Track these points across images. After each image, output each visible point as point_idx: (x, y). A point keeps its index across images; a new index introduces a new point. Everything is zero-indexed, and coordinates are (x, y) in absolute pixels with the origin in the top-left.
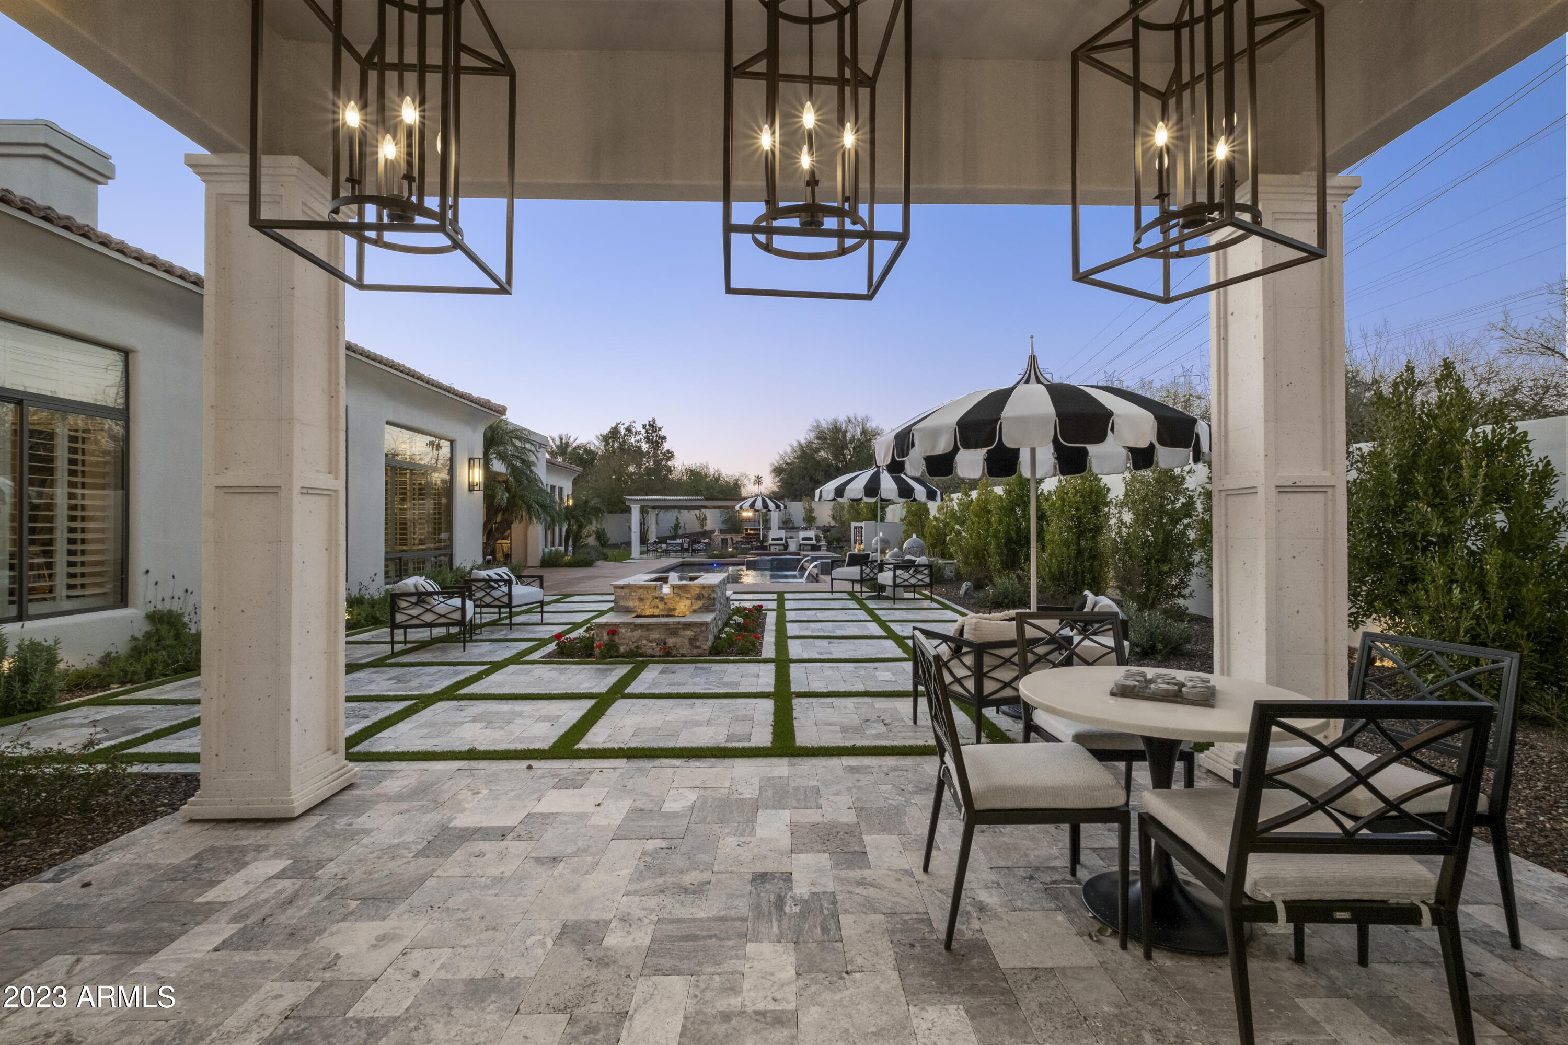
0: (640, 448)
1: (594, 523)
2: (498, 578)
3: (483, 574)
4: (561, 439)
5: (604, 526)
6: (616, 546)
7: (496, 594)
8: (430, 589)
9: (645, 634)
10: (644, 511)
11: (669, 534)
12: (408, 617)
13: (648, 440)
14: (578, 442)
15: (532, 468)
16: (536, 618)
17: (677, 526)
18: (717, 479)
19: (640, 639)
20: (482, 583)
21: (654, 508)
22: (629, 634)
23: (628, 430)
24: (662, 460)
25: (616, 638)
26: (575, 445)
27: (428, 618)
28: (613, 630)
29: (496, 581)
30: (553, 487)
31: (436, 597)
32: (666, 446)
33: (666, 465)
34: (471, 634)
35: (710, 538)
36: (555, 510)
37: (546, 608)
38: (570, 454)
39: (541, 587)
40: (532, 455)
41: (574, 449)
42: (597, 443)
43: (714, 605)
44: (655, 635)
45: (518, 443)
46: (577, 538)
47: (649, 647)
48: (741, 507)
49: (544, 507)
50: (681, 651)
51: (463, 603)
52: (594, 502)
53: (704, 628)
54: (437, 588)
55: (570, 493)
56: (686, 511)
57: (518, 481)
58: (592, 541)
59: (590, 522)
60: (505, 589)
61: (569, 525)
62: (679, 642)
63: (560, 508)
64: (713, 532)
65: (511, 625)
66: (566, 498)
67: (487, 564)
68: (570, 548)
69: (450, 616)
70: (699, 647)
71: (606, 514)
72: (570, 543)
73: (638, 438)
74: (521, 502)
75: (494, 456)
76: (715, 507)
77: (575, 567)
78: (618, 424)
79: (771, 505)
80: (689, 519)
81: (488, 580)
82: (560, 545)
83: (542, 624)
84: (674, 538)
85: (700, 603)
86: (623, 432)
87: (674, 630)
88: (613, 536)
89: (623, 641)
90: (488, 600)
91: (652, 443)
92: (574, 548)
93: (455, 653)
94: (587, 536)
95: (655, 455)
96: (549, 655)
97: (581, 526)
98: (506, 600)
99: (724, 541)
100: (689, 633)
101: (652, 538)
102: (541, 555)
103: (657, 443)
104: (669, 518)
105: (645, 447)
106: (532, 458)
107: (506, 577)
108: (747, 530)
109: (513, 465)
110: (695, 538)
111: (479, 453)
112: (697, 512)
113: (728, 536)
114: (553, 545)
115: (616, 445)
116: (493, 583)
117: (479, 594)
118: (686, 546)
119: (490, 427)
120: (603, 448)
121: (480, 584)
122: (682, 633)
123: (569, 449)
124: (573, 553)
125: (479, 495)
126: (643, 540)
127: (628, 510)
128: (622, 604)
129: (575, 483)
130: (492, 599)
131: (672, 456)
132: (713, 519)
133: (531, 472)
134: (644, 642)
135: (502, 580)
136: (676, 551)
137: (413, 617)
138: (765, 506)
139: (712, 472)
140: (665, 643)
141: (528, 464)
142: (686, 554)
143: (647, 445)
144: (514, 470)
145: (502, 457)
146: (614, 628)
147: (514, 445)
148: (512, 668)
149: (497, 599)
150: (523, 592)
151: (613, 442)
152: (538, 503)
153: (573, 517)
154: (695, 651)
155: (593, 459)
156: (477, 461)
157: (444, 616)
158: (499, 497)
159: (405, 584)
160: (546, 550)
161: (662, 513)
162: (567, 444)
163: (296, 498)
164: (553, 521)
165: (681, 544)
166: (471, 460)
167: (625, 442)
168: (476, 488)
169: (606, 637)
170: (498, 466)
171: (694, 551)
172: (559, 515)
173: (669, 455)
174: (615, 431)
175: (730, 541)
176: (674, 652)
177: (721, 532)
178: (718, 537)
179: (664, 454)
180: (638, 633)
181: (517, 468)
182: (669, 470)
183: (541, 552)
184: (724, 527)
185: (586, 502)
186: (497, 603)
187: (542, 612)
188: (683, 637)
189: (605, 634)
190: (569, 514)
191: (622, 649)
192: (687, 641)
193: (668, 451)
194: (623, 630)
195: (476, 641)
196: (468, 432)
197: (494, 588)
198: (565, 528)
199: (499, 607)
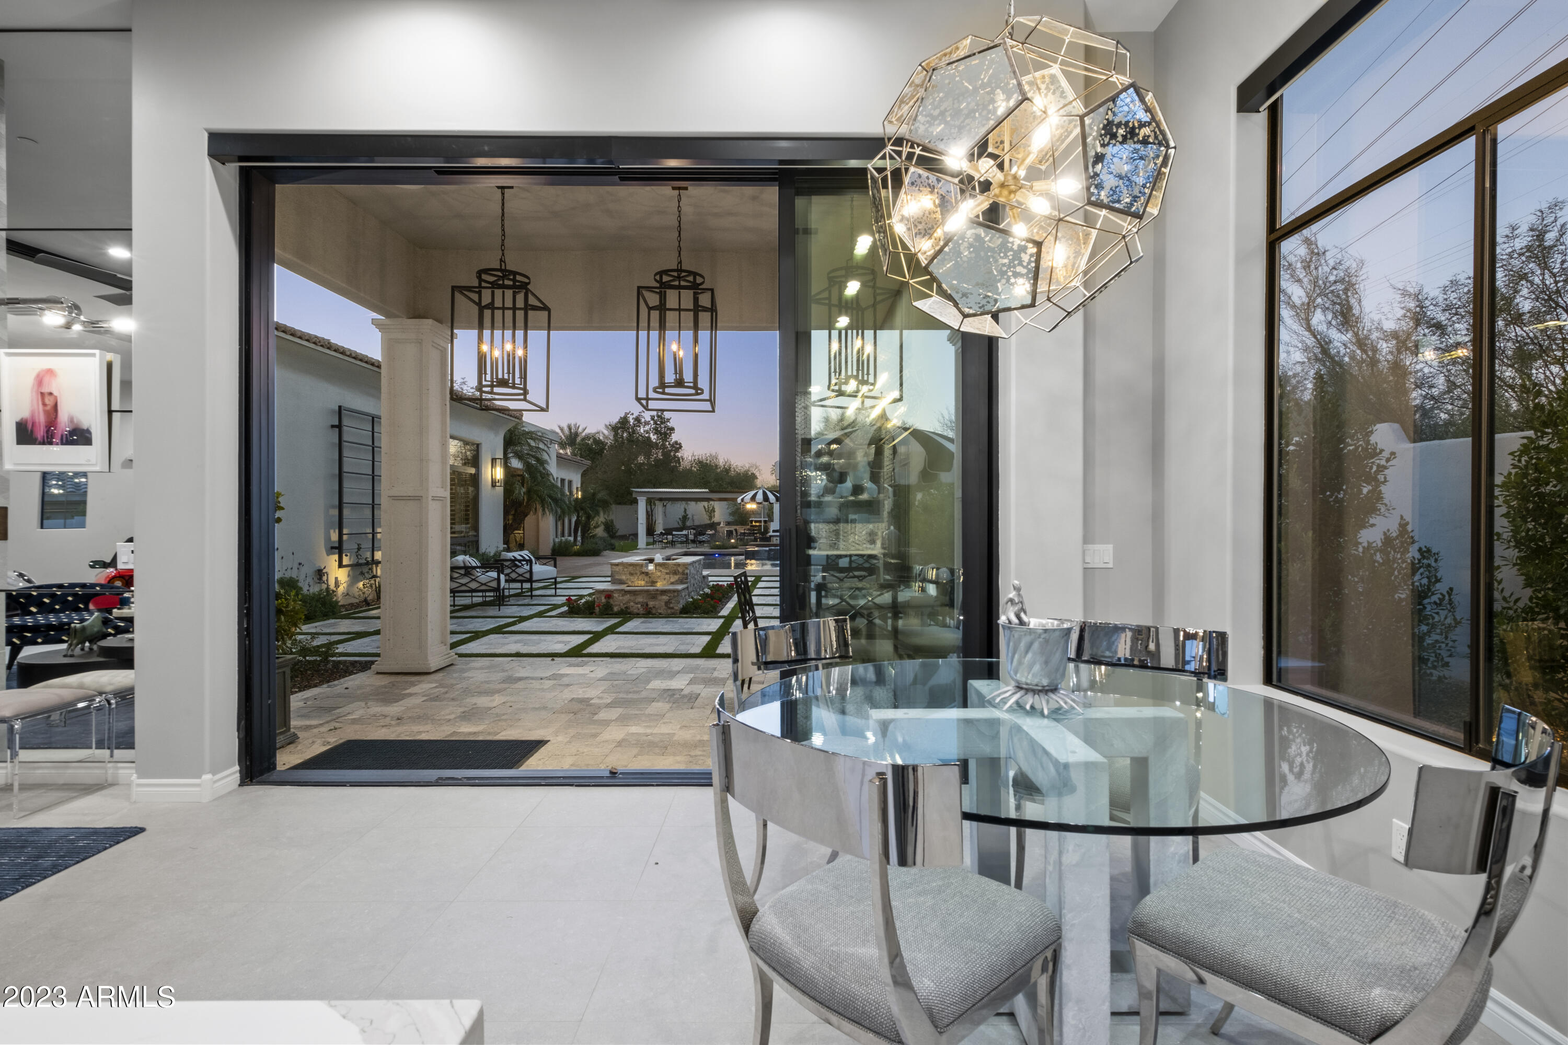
0: (649, 438)
1: (602, 514)
2: (521, 558)
3: (510, 555)
4: (570, 428)
5: (612, 517)
6: (624, 537)
7: (520, 571)
8: (474, 564)
9: (632, 598)
10: (650, 502)
11: (676, 526)
12: (459, 585)
13: (657, 431)
14: (587, 431)
15: (545, 465)
16: (552, 592)
17: (685, 518)
18: (727, 470)
19: (628, 602)
20: (509, 563)
21: (661, 500)
22: (621, 598)
23: (638, 420)
24: (671, 451)
25: (611, 601)
26: (584, 434)
27: (474, 585)
28: (608, 595)
29: (520, 561)
30: (563, 480)
31: (478, 570)
32: (674, 437)
33: (675, 456)
34: (503, 601)
35: (715, 530)
36: (565, 502)
37: (558, 586)
38: (579, 444)
39: (555, 566)
40: (545, 454)
41: (583, 439)
42: (606, 432)
43: (687, 579)
44: (640, 599)
45: (533, 443)
46: (586, 528)
47: (636, 608)
48: (742, 500)
49: (556, 501)
50: (659, 611)
51: (499, 576)
52: (602, 495)
53: (676, 594)
54: (479, 564)
55: (579, 486)
56: (693, 503)
57: (533, 477)
58: (600, 532)
59: (598, 514)
60: (528, 568)
61: (578, 517)
62: (658, 604)
63: (570, 501)
64: (719, 524)
65: (532, 596)
66: (575, 491)
67: (508, 550)
68: (579, 538)
69: (489, 584)
70: (672, 608)
71: (614, 507)
72: (579, 534)
73: (647, 428)
74: (535, 496)
75: (511, 455)
76: (721, 500)
77: (583, 556)
78: (627, 414)
79: (772, 498)
80: (697, 511)
81: (514, 560)
82: (570, 535)
83: (555, 595)
84: (681, 529)
85: (677, 577)
86: (632, 422)
87: (655, 595)
88: (622, 528)
89: (616, 603)
90: (514, 576)
91: (661, 434)
92: (582, 539)
93: (492, 611)
94: (595, 527)
95: (664, 446)
96: (562, 613)
97: (589, 518)
98: (527, 575)
99: (730, 533)
100: (665, 598)
101: (659, 529)
102: (551, 544)
103: (665, 434)
104: (677, 510)
105: (653, 437)
106: (545, 457)
107: (527, 558)
108: (751, 522)
109: (528, 462)
110: (700, 530)
111: (500, 455)
112: (706, 504)
113: (732, 528)
114: (563, 535)
115: (625, 435)
116: (517, 563)
117: (507, 571)
118: (691, 537)
119: (509, 430)
120: (612, 437)
121: (507, 563)
122: (660, 597)
123: (578, 440)
124: (582, 543)
125: (500, 490)
126: (650, 531)
127: (635, 502)
128: (617, 577)
129: (584, 475)
130: (517, 575)
131: (681, 447)
132: (720, 512)
133: (544, 469)
134: (632, 604)
135: (524, 560)
136: (682, 542)
137: (463, 585)
138: (766, 498)
139: (721, 462)
140: (647, 605)
141: (541, 462)
142: (690, 546)
143: (655, 437)
144: (528, 466)
145: (520, 456)
146: (609, 593)
147: (529, 445)
148: (535, 620)
149: (520, 575)
150: (541, 570)
151: (623, 432)
152: (550, 497)
153: (582, 509)
154: (669, 611)
155: (602, 450)
156: (498, 461)
157: (485, 584)
158: (517, 492)
159: (457, 560)
160: (557, 540)
161: (669, 505)
162: (576, 434)
163: (431, 502)
164: (563, 512)
165: (686, 536)
166: (494, 460)
167: (634, 432)
168: (497, 484)
169: (604, 600)
170: (516, 464)
171: (700, 542)
172: (569, 508)
173: (678, 446)
174: (624, 421)
175: (734, 533)
176: (654, 611)
177: (728, 524)
178: (724, 529)
179: (672, 446)
180: (627, 597)
181: (532, 465)
182: (678, 460)
183: (552, 541)
184: (731, 519)
185: (594, 494)
186: (521, 578)
187: (556, 588)
188: (660, 600)
189: (603, 598)
190: (578, 506)
191: (616, 609)
192: (663, 604)
193: (676, 443)
194: (616, 595)
195: (507, 605)
196: (491, 436)
197: (518, 567)
198: (574, 519)
199: (522, 582)
